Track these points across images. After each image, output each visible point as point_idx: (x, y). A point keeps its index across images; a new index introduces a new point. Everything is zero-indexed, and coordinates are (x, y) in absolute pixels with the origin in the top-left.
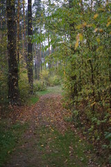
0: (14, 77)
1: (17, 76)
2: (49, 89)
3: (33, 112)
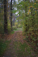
0: (6, 25)
2: (18, 29)
3: (12, 37)
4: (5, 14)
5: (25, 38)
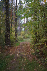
0: (8, 33)
2: (25, 39)
3: (17, 50)
4: (7, 18)
5: (33, 52)
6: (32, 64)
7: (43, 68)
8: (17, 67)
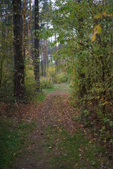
0: (20, 74)
1: (23, 73)
2: (56, 86)
3: (40, 110)
4: (18, 41)
5: (77, 116)
6: (75, 138)
7: (97, 147)
8: (44, 146)
